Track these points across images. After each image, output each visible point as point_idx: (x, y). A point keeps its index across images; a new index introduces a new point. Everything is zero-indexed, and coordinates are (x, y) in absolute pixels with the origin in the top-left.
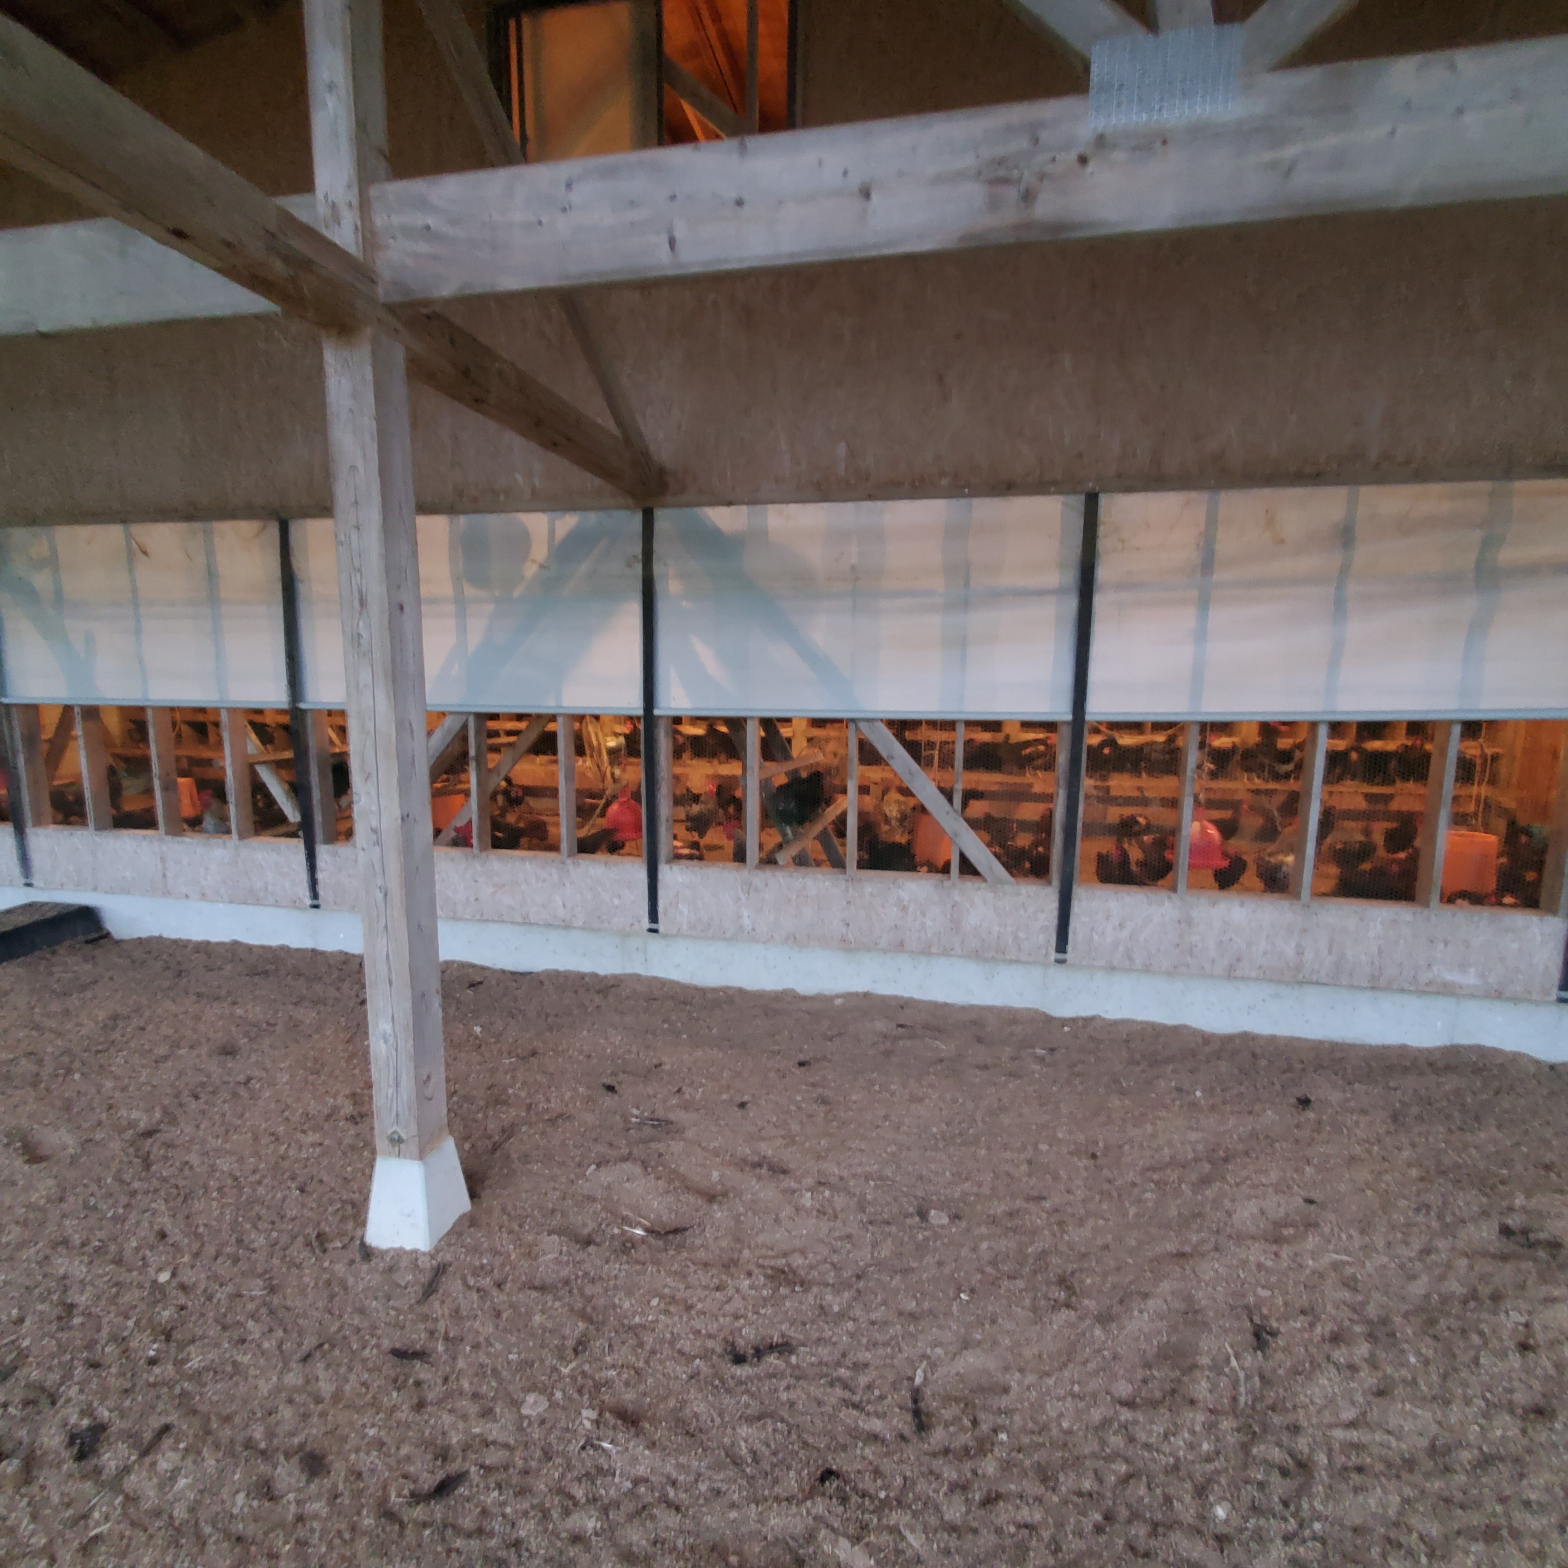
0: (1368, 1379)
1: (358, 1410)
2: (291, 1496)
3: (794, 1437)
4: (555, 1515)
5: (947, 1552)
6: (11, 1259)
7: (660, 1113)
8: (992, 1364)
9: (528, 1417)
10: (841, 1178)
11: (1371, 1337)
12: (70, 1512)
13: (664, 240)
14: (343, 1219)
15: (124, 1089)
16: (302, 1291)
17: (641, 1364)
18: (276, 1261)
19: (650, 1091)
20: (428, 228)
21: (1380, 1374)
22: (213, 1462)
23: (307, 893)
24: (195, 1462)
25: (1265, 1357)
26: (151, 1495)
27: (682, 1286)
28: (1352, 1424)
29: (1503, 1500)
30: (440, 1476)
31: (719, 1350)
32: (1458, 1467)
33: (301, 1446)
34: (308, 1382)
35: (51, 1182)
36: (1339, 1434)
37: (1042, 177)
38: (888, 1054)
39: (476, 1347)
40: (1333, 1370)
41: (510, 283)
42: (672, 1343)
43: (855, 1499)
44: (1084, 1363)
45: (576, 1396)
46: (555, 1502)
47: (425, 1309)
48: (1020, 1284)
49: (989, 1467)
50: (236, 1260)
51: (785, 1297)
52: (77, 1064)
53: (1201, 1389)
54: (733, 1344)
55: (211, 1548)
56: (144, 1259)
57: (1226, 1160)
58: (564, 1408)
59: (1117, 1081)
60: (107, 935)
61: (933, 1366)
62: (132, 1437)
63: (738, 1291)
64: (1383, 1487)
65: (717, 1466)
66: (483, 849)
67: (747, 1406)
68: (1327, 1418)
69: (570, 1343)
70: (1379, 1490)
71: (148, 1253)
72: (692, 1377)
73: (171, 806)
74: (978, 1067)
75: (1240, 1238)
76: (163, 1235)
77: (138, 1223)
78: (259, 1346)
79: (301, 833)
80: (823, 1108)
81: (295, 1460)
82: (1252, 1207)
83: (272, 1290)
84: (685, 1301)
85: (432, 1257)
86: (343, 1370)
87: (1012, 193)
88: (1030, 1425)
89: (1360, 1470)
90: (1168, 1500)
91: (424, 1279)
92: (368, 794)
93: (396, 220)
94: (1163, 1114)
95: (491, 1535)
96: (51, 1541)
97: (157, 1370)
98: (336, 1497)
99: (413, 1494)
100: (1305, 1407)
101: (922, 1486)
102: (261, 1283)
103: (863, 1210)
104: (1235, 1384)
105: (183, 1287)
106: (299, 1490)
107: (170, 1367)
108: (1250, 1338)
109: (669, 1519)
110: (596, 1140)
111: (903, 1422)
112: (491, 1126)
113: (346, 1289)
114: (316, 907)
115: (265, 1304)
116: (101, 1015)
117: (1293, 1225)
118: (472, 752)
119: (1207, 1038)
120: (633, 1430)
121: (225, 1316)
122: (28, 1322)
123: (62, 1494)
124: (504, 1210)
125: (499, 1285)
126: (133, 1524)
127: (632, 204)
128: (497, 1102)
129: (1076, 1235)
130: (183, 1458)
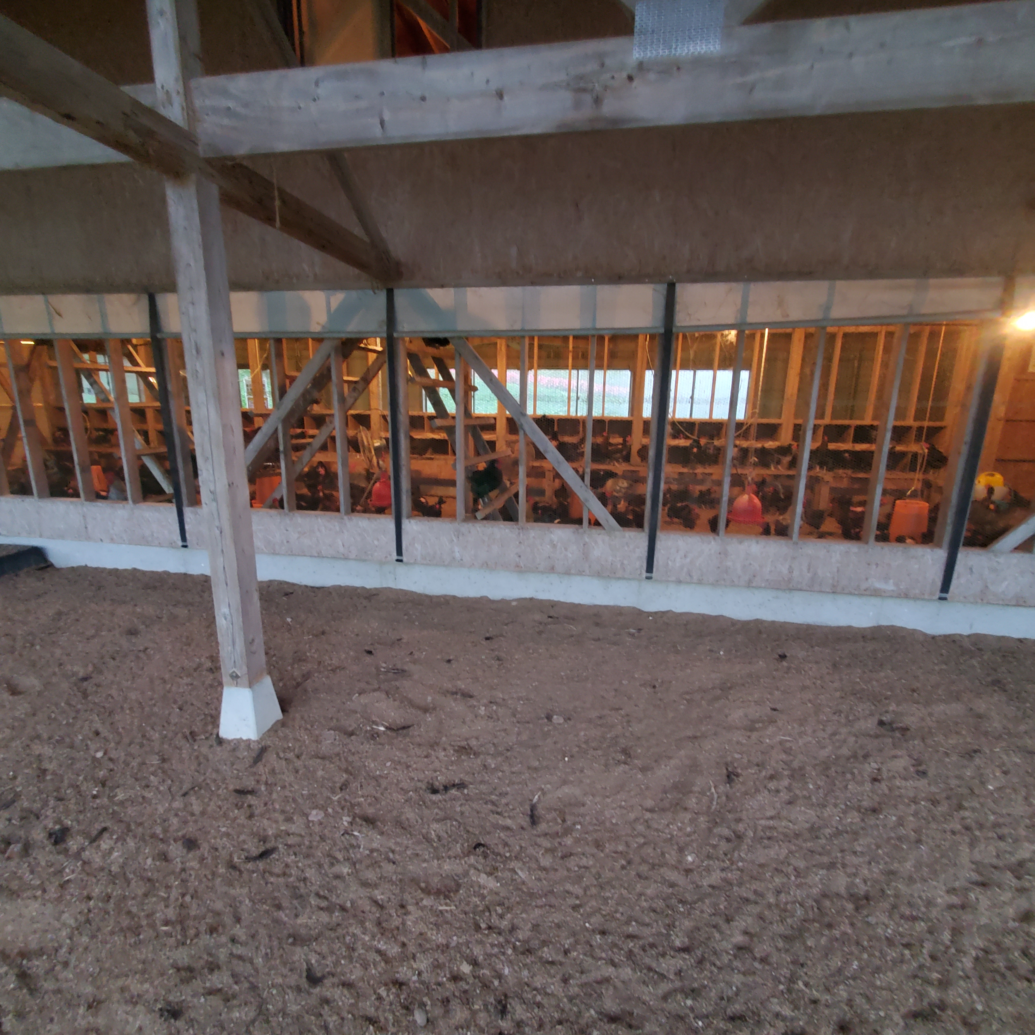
0: (784, 796)
1: (216, 819)
2: (178, 860)
3: (462, 828)
4: (326, 866)
5: (539, 880)
6: (6, 746)
7: (399, 666)
8: (577, 792)
9: (313, 821)
10: (504, 700)
11: (792, 777)
12: (52, 869)
13: (377, 121)
14: (206, 724)
15: (68, 655)
16: (182, 761)
17: (378, 795)
18: (166, 746)
19: (393, 653)
20: (229, 108)
21: (792, 794)
22: (133, 844)
23: (180, 538)
24: (122, 844)
25: (731, 787)
26: (97, 860)
27: (405, 756)
28: (772, 818)
29: (842, 851)
30: (262, 849)
31: (424, 787)
32: (822, 836)
33: (184, 836)
34: (186, 806)
35: (26, 705)
36: (763, 822)
37: (606, 88)
38: (540, 633)
39: (283, 787)
40: (766, 792)
41: (283, 147)
42: (397, 784)
43: (491, 856)
44: (629, 792)
45: (340, 811)
46: (326, 862)
47: (254, 770)
48: (600, 752)
49: (568, 841)
50: (142, 745)
51: (463, 761)
52: (38, 641)
53: (692, 802)
54: (432, 785)
55: (133, 883)
56: (87, 745)
57: (730, 688)
58: (333, 817)
59: (675, 646)
60: (51, 565)
61: (544, 794)
62: (85, 834)
63: (437, 758)
64: (780, 846)
65: (419, 843)
66: (291, 510)
67: (437, 814)
68: (758, 815)
69: (338, 785)
70: (777, 847)
71: (89, 742)
72: (406, 801)
73: (88, 483)
74: (594, 640)
75: (729, 728)
76: (97, 733)
77: (82, 727)
78: (157, 789)
79: (174, 500)
80: (497, 662)
81: (180, 843)
82: (741, 712)
83: (164, 760)
84: (406, 763)
85: (258, 742)
86: (206, 800)
87: (588, 98)
88: (595, 821)
89: (769, 838)
90: (663, 854)
91: (254, 755)
92: (207, 470)
93: (208, 102)
94: (698, 664)
95: (290, 875)
96: (42, 883)
97: (98, 801)
98: (203, 860)
99: (247, 858)
100: (747, 810)
101: (531, 851)
102: (157, 757)
103: (514, 716)
104: (712, 800)
105: (111, 760)
106: (182, 857)
107: (106, 800)
108: (725, 778)
109: (389, 868)
110: (359, 681)
111: (525, 821)
112: (296, 674)
113: (208, 760)
114: (185, 546)
115: (160, 768)
116: (51, 612)
117: (762, 722)
118: (281, 448)
119: (734, 622)
120: (371, 826)
121: (137, 774)
122: (19, 779)
123: (47, 861)
124: (302, 718)
125: (298, 757)
126: (88, 874)
127: (357, 97)
128: (300, 660)
129: (637, 728)
130: (116, 843)
